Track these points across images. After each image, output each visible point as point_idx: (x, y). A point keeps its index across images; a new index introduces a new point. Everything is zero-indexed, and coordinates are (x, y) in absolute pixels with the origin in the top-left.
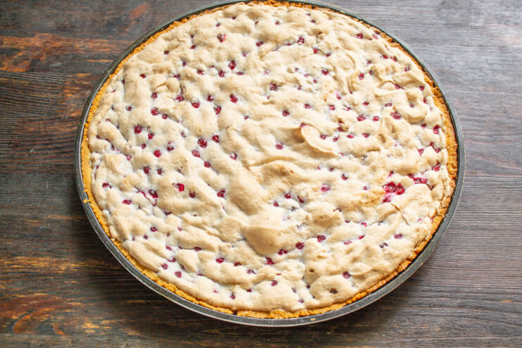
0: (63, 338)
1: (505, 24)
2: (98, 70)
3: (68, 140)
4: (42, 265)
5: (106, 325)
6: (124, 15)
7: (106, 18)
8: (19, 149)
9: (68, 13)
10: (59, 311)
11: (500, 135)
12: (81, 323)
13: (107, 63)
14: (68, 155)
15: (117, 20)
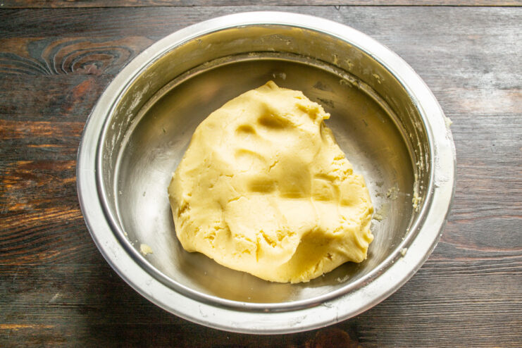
1: (464, 87)
2: (39, 157)
3: (8, 237)
6: (68, 93)
7: (49, 97)
9: (9, 92)
11: (459, 213)
13: (49, 148)
14: (7, 255)
15: (61, 99)
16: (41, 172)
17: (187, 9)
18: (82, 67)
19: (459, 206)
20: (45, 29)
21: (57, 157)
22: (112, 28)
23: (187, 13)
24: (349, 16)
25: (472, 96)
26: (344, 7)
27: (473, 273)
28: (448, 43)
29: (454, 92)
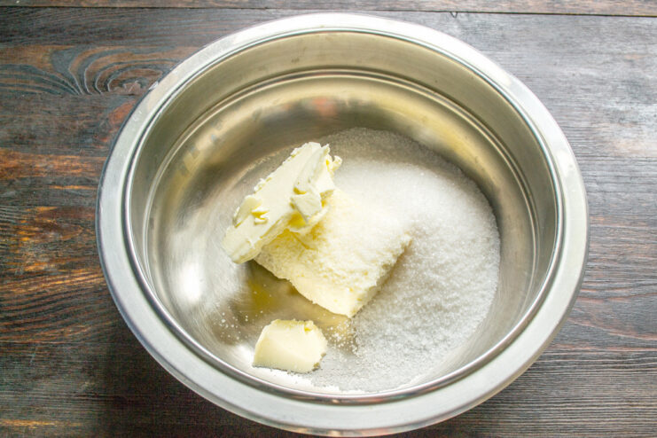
1: (619, 122)
2: (65, 202)
3: (23, 307)
6: (102, 119)
7: (77, 123)
9: (26, 117)
11: (613, 289)
13: (78, 190)
14: (22, 329)
15: (93, 126)
16: (67, 222)
17: (258, 12)
18: (121, 86)
19: (613, 279)
20: (73, 34)
21: (87, 203)
22: (160, 36)
23: (259, 17)
24: (469, 25)
25: (630, 134)
26: (463, 14)
27: (631, 367)
28: (599, 65)
29: (606, 129)
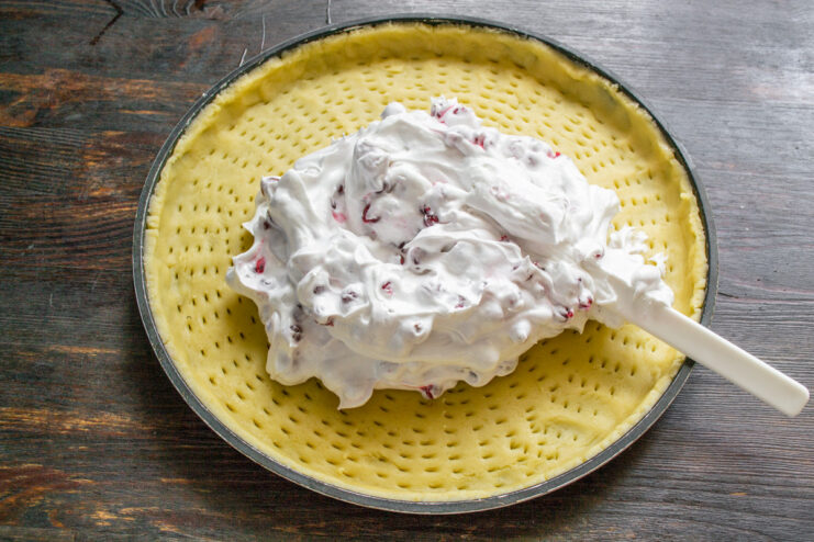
0: (62, 533)
1: (758, 66)
2: (136, 127)
3: (87, 232)
4: (37, 421)
5: (128, 515)
6: (179, 43)
7: (152, 47)
8: (12, 243)
10: (58, 492)
11: (741, 238)
12: (91, 511)
13: (150, 116)
14: (84, 255)
15: (169, 50)
16: (138, 148)
18: (202, 10)
21: (161, 128)
25: (769, 78)
28: (739, 5)
29: (744, 72)
